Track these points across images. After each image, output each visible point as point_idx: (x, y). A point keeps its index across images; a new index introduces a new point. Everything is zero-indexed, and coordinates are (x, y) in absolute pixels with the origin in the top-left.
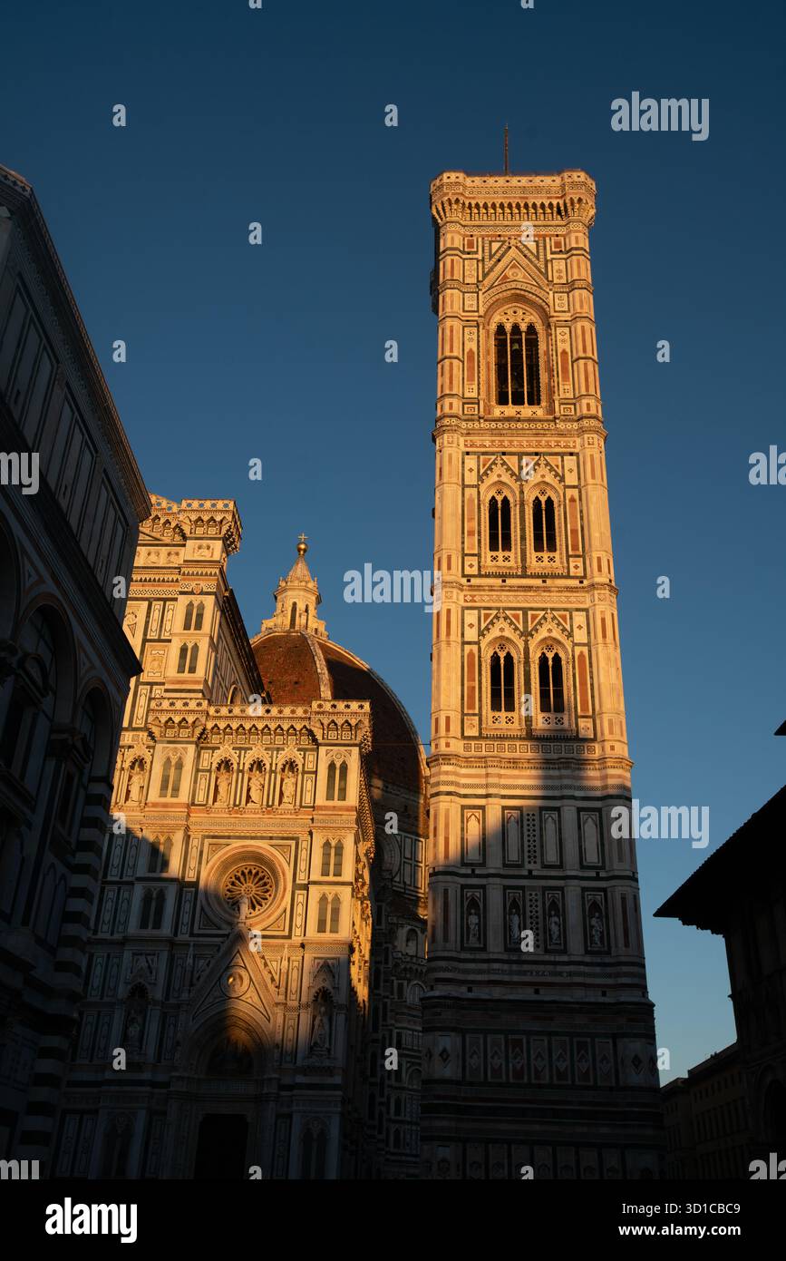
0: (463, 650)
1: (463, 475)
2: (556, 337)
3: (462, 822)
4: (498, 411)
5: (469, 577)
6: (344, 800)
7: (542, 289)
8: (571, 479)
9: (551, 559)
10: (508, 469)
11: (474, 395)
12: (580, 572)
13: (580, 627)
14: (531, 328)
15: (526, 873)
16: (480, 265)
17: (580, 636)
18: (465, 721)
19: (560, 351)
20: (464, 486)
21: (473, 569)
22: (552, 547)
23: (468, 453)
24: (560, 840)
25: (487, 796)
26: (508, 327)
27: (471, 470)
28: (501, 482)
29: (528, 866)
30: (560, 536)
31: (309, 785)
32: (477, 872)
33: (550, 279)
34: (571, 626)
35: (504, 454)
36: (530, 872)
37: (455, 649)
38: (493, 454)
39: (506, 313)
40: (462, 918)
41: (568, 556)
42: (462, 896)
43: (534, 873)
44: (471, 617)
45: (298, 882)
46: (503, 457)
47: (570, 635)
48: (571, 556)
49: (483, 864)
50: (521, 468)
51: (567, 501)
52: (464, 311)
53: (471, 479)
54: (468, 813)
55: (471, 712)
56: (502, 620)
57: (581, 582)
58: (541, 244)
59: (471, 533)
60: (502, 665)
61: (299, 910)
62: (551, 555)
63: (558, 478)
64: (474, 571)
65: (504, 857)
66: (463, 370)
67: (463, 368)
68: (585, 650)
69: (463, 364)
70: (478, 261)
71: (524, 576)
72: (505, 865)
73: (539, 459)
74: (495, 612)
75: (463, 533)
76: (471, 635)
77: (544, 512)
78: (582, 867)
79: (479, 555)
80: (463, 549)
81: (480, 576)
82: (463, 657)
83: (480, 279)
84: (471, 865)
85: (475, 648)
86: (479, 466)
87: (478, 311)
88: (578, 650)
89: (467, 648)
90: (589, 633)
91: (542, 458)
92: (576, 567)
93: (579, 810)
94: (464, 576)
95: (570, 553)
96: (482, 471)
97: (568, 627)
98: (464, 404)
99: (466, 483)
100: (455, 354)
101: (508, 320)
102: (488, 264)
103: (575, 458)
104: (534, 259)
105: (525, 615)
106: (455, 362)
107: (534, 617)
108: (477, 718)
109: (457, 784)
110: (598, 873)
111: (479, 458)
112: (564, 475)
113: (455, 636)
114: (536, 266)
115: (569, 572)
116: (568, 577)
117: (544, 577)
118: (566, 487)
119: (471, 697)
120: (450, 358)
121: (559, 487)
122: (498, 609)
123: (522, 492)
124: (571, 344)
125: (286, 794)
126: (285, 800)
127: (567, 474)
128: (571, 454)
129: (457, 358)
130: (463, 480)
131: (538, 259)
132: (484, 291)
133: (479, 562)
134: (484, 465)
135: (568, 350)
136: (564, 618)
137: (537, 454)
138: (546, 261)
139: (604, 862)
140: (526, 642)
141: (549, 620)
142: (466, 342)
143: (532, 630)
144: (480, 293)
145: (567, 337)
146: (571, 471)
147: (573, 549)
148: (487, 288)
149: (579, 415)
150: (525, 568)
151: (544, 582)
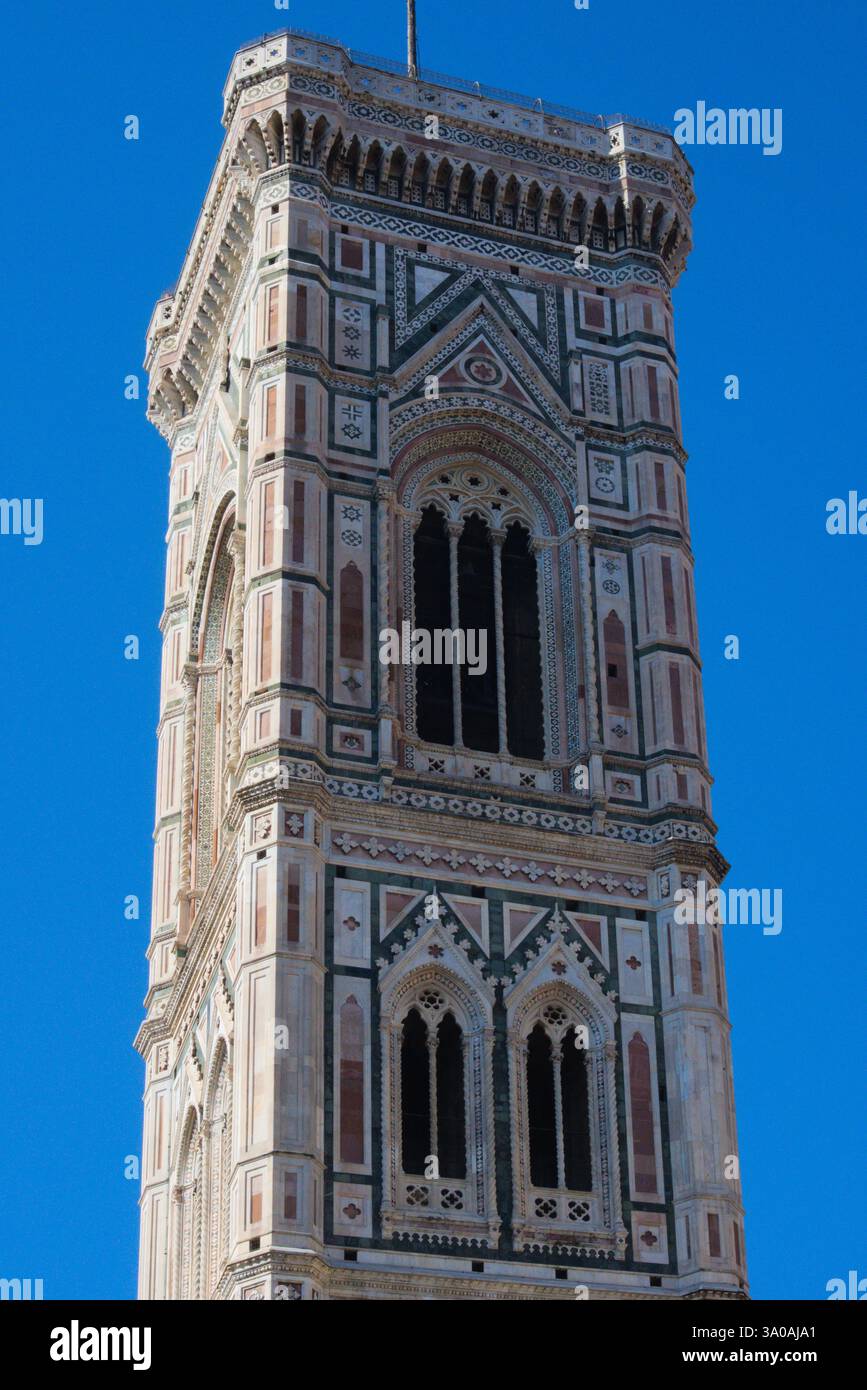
1: (329, 935)
4: (422, 757)
5: (346, 1245)
8: (635, 986)
9: (579, 1211)
10: (463, 936)
11: (362, 699)
12: (659, 1254)
14: (518, 535)
16: (383, 326)
19: (603, 614)
20: (332, 971)
21: (360, 1218)
22: (580, 1179)
23: (342, 872)
26: (455, 518)
27: (352, 923)
28: (440, 972)
30: (604, 1146)
33: (578, 404)
35: (449, 887)
38: (417, 883)
39: (445, 480)
41: (628, 1205)
46: (446, 898)
48: (639, 1206)
50: (496, 934)
51: (624, 1050)
52: (332, 445)
53: (354, 948)
57: (656, 1282)
58: (550, 300)
62: (579, 1198)
63: (601, 978)
64: (361, 1228)
66: (330, 622)
67: (330, 613)
69: (331, 600)
70: (374, 313)
71: (509, 1252)
73: (548, 917)
79: (375, 1180)
80: (330, 1156)
81: (376, 1244)
83: (383, 359)
86: (376, 914)
87: (372, 453)
91: (556, 917)
92: (649, 1238)
94: (330, 1238)
95: (634, 1196)
96: (384, 929)
98: (331, 721)
99: (338, 960)
100: (311, 565)
101: (454, 498)
102: (407, 330)
103: (644, 925)
104: (533, 341)
106: (310, 592)
111: (374, 889)
112: (615, 972)
114: (536, 360)
115: (629, 1252)
116: (629, 1264)
117: (559, 1263)
121: (603, 1004)
123: (500, 1010)
124: (633, 600)
128: (641, 915)
129: (313, 581)
130: (329, 952)
131: (543, 342)
132: (394, 397)
133: (377, 1204)
134: (391, 914)
135: (624, 615)
137: (541, 901)
138: (566, 356)
142: (340, 545)
144: (383, 404)
145: (620, 577)
146: (634, 963)
147: (638, 1189)
148: (403, 394)
149: (654, 805)
150: (507, 1231)
151: (562, 1275)
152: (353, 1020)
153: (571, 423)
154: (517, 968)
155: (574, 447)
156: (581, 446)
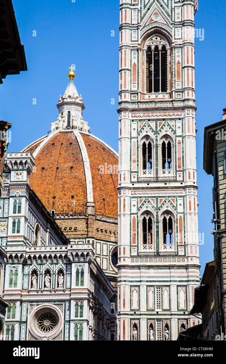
0: (131, 217)
1: (131, 132)
2: (175, 54)
3: (131, 292)
4: (147, 97)
5: (133, 183)
6: (83, 285)
7: (169, 26)
8: (179, 132)
9: (169, 172)
10: (151, 128)
11: (136, 89)
12: (181, 179)
13: (180, 205)
14: (164, 48)
15: (156, 313)
16: (139, 14)
17: (180, 209)
18: (132, 249)
19: (176, 62)
20: (131, 138)
21: (135, 178)
23: (133, 121)
24: (170, 299)
25: (140, 281)
26: (153, 47)
27: (134, 129)
28: (147, 135)
29: (157, 310)
31: (69, 279)
32: (136, 313)
33: (173, 19)
34: (177, 204)
35: (149, 120)
36: (157, 312)
37: (128, 217)
38: (144, 120)
39: (151, 40)
40: (131, 332)
41: (176, 171)
42: (131, 323)
43: (159, 313)
44: (134, 202)
45: (66, 319)
46: (149, 122)
47: (176, 209)
49: (139, 310)
50: (156, 128)
51: (177, 144)
52: (131, 41)
53: (134, 134)
54: (133, 289)
55: (134, 245)
56: (147, 202)
57: (182, 184)
59: (134, 161)
60: (147, 223)
61: (67, 331)
62: (169, 170)
63: (173, 132)
64: (135, 180)
65: (147, 307)
66: (131, 76)
67: (131, 74)
68: (182, 215)
69: (131, 72)
70: (138, 10)
71: (157, 181)
72: (147, 310)
74: (144, 199)
75: (131, 161)
76: (134, 210)
77: (166, 149)
78: (178, 310)
79: (138, 172)
80: (131, 169)
81: (138, 182)
82: (130, 220)
83: (139, 22)
84: (134, 310)
85: (136, 216)
86: (138, 127)
87: (138, 40)
88: (179, 215)
89: (132, 216)
90: (184, 207)
91: (166, 122)
92: (180, 176)
93: (178, 286)
94: (131, 182)
95: (177, 170)
96: (139, 130)
97: (175, 205)
98: (131, 95)
100: (127, 66)
101: (153, 43)
102: (144, 12)
103: (181, 121)
104: (166, 7)
105: (157, 200)
106: (127, 72)
107: (161, 200)
108: (136, 247)
109: (128, 277)
110: (184, 313)
111: (138, 123)
112: (176, 130)
113: (127, 212)
114: (166, 12)
115: (176, 179)
116: (176, 181)
117: (165, 182)
118: (176, 136)
119: (134, 239)
120: (124, 69)
121: (173, 137)
122: (145, 197)
123: (157, 140)
124: (182, 58)
125: (60, 283)
126: (60, 286)
127: (177, 129)
128: (180, 119)
129: (128, 70)
130: (131, 135)
131: (168, 7)
133: (138, 176)
134: (140, 127)
135: (180, 62)
136: (173, 200)
137: (164, 120)
138: (172, 9)
139: (187, 307)
140: (157, 212)
141: (167, 202)
142: (132, 60)
143: (160, 207)
144: (139, 30)
145: (180, 54)
146: (179, 127)
147: (178, 168)
148: (142, 27)
149: (184, 98)
150: (157, 178)
151: (166, 184)
152: (134, 145)
153: (172, 24)
154: (159, 132)
155: (172, 29)
156: (173, 28)
